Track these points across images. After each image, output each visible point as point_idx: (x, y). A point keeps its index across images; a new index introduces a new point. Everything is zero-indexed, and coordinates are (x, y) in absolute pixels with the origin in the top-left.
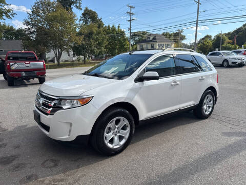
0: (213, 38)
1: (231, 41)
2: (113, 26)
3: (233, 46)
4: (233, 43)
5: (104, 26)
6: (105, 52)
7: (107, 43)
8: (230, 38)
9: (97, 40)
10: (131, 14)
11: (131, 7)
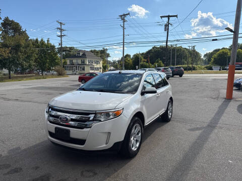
0: (132, 57)
1: (146, 60)
2: (42, 40)
3: (148, 64)
4: (147, 62)
5: (30, 38)
6: (34, 65)
7: (37, 56)
8: (144, 58)
9: (25, 53)
10: (61, 30)
11: (61, 23)
